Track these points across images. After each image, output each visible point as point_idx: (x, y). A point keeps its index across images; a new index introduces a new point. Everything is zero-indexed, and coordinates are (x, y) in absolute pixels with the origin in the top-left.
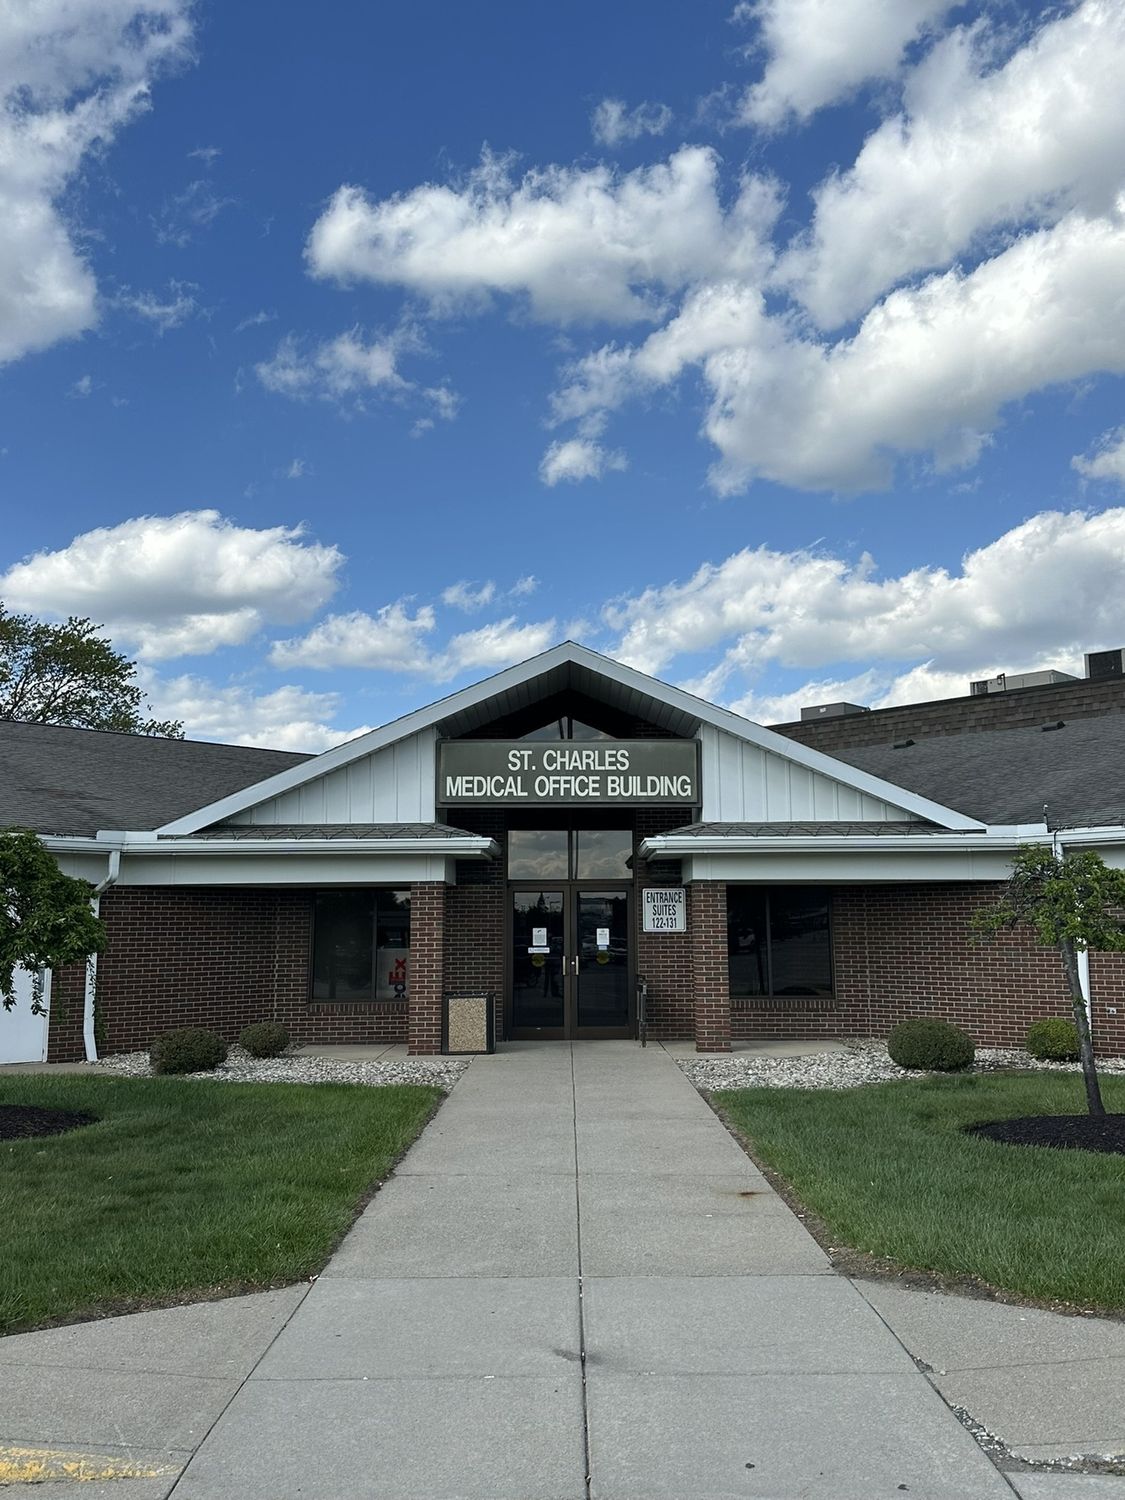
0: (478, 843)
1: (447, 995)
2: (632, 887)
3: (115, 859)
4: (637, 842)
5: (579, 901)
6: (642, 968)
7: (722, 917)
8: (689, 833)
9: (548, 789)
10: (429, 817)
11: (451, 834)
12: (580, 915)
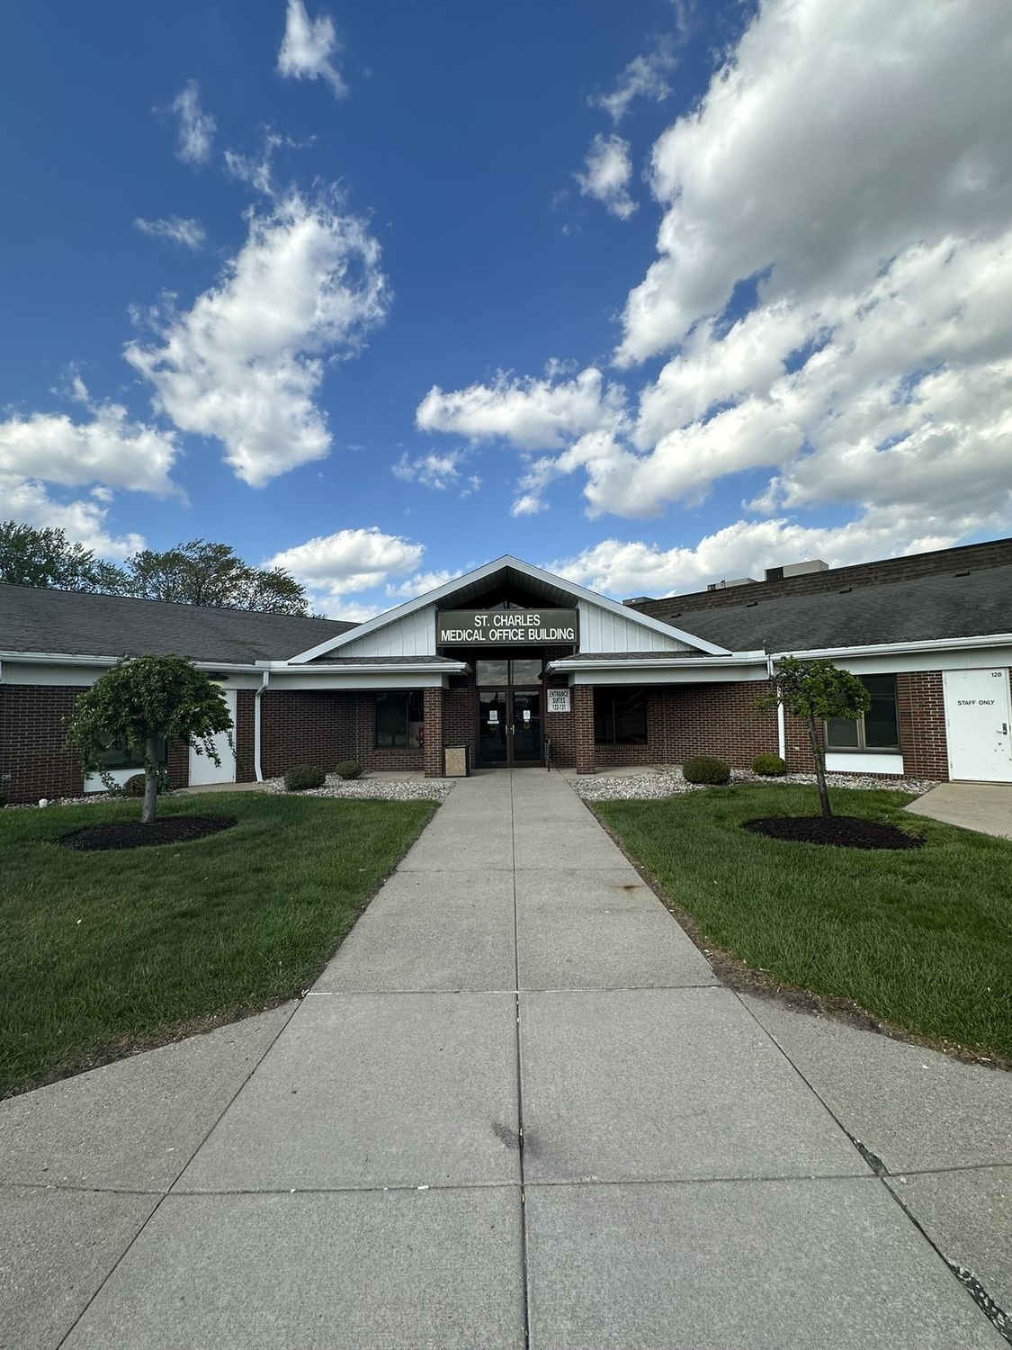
0: (460, 665)
1: (444, 746)
2: (542, 689)
3: (266, 676)
4: (544, 665)
5: (514, 697)
6: (547, 731)
7: (591, 703)
8: (573, 659)
9: (496, 636)
10: (433, 653)
11: (444, 661)
12: (514, 703)
